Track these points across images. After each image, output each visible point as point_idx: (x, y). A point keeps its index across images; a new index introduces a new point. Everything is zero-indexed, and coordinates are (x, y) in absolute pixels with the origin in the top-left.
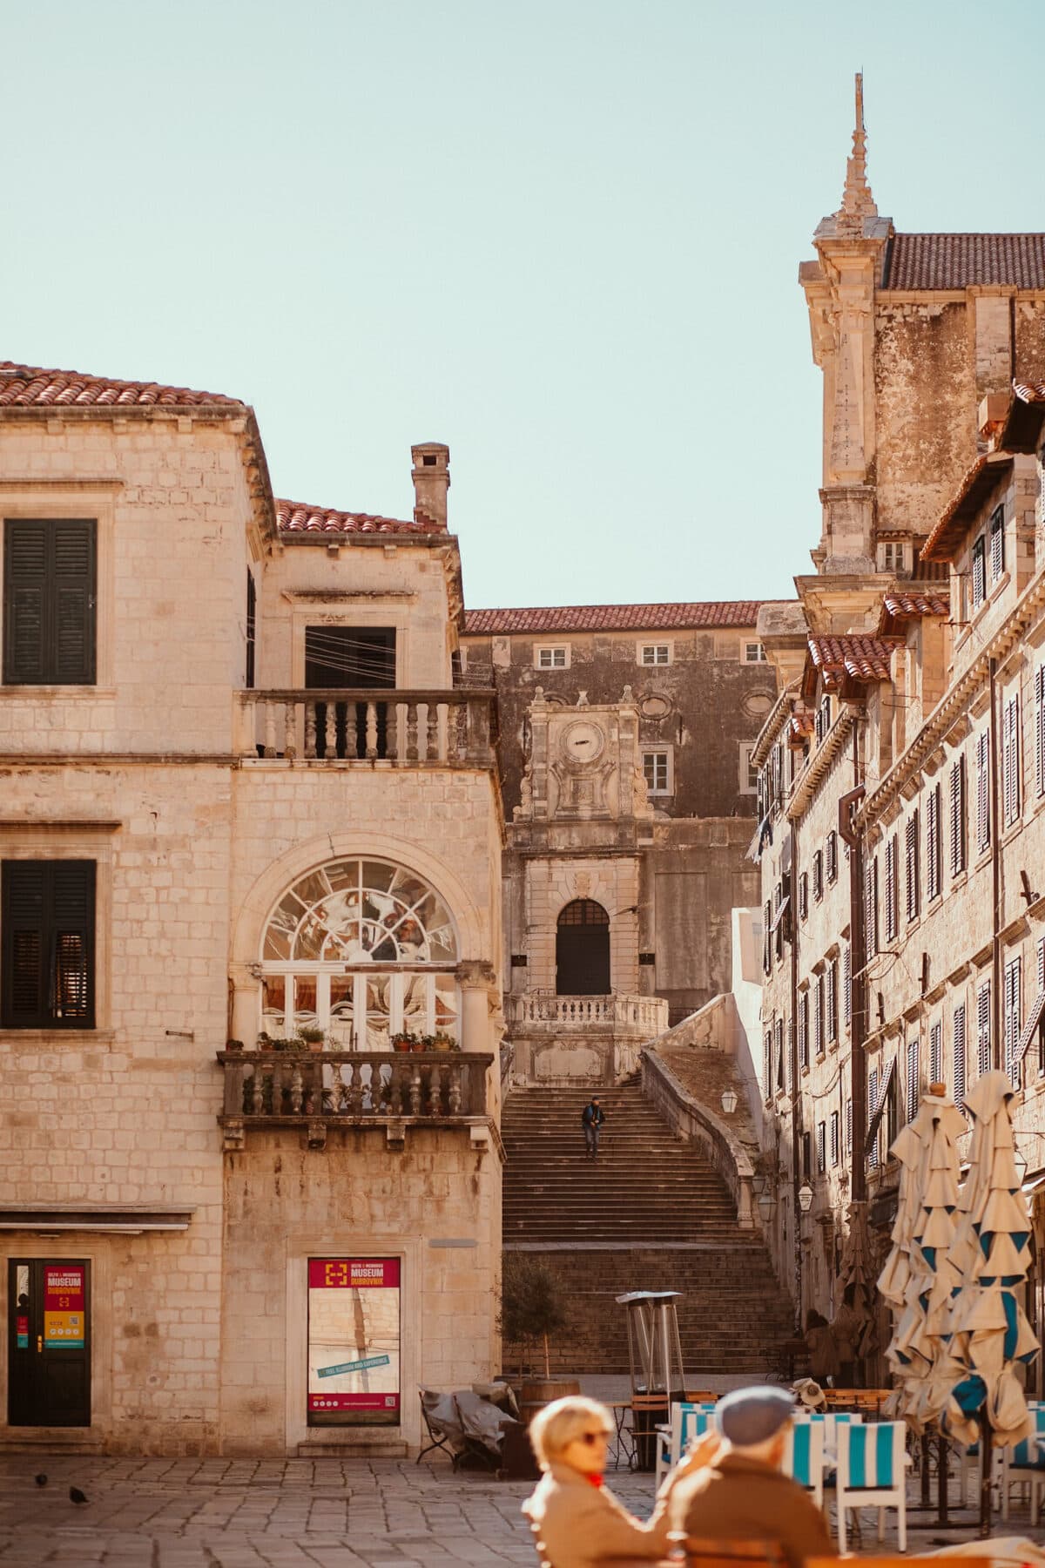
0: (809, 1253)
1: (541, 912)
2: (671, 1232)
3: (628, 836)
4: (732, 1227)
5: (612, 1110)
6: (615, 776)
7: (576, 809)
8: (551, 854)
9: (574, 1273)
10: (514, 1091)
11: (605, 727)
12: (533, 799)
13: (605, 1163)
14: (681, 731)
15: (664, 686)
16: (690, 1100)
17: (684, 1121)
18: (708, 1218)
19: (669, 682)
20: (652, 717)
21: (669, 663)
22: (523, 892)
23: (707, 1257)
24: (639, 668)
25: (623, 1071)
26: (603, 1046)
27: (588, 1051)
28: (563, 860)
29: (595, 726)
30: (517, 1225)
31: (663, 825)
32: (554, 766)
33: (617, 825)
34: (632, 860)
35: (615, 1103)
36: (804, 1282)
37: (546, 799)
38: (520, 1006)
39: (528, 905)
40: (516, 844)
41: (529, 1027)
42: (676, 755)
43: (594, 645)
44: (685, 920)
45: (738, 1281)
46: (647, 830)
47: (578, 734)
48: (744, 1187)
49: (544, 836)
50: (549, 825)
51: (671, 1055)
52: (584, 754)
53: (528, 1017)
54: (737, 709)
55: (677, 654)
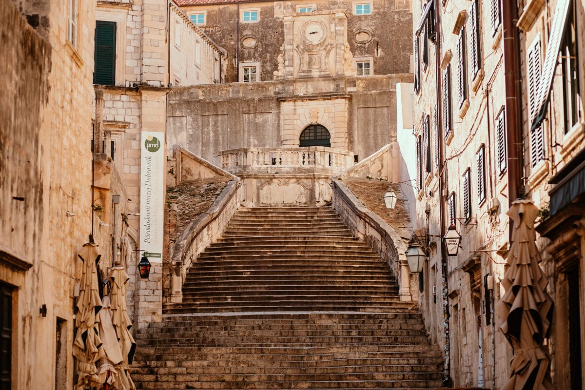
0: (456, 307)
1: (290, 132)
2: (346, 303)
3: (341, 86)
4: (395, 301)
5: (310, 221)
6: (332, 53)
7: (310, 71)
8: (296, 98)
9: (258, 333)
10: (241, 210)
11: (327, 25)
12: (285, 66)
13: (299, 254)
14: (377, 49)
15: (368, 25)
16: (364, 210)
17: (360, 225)
18: (376, 293)
19: (370, 23)
20: (362, 43)
21: (371, 13)
22: (279, 120)
23: (371, 321)
24: (354, 16)
25: (321, 200)
26: (308, 182)
27: (297, 186)
28: (302, 101)
29: (321, 23)
30: (226, 299)
31: (362, 79)
32: (297, 47)
33: (334, 80)
34: (344, 100)
35: (312, 217)
36: (452, 336)
37: (292, 66)
38: (249, 154)
39: (282, 128)
40: (275, 93)
41: (256, 170)
42: (375, 63)
43: (329, 5)
44: (376, 136)
45: (396, 339)
46: (352, 82)
47: (311, 28)
48: (404, 269)
49: (291, 88)
50: (294, 81)
51: (353, 184)
52: (315, 40)
53: (255, 163)
54: (408, 37)
55: (375, 8)
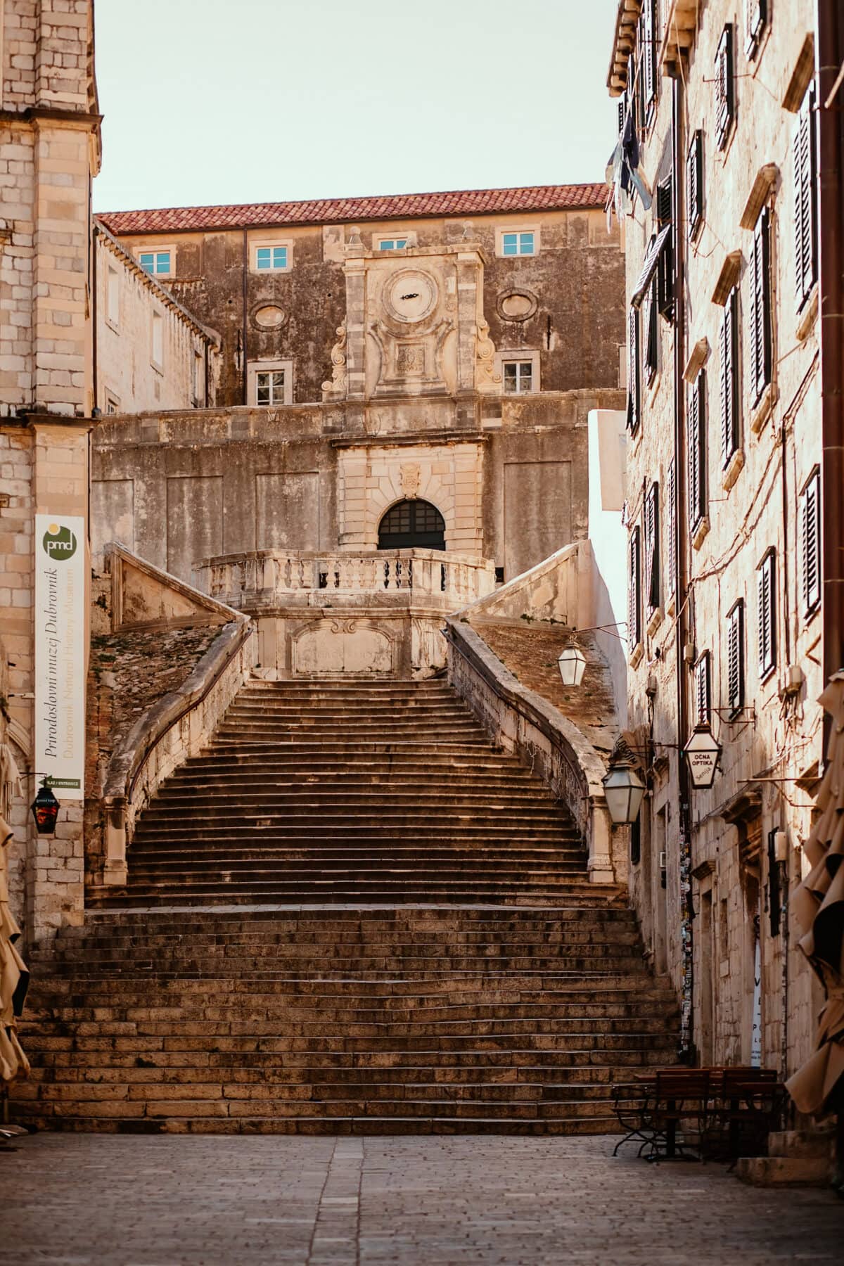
0: (708, 896)
1: (358, 516)
2: (475, 887)
3: (469, 415)
4: (580, 882)
5: (400, 711)
6: (451, 341)
7: (402, 382)
8: (370, 442)
9: (288, 950)
10: (251, 686)
11: (441, 280)
12: (347, 371)
13: (375, 782)
14: (549, 334)
15: (528, 280)
16: (516, 687)
17: (507, 721)
18: (539, 866)
19: (534, 275)
20: (514, 319)
21: (535, 253)
22: (334, 490)
23: (528, 924)
24: (499, 260)
25: (424, 664)
26: (396, 627)
27: (373, 634)
28: (385, 448)
29: (426, 274)
30: (220, 877)
31: (515, 401)
32: (374, 327)
33: (454, 401)
34: (474, 446)
35: (405, 702)
36: (698, 957)
37: (363, 370)
38: (270, 566)
39: (340, 507)
40: (326, 430)
41: (283, 598)
42: (543, 364)
43: (445, 233)
44: (543, 523)
45: (580, 964)
46: (493, 406)
47: (405, 287)
48: (599, 814)
49: (361, 418)
50: (368, 404)
51: (493, 632)
52: (412, 312)
53: (282, 582)
54: (617, 306)
55: (545, 242)
